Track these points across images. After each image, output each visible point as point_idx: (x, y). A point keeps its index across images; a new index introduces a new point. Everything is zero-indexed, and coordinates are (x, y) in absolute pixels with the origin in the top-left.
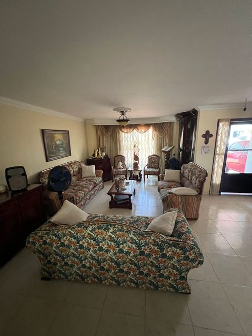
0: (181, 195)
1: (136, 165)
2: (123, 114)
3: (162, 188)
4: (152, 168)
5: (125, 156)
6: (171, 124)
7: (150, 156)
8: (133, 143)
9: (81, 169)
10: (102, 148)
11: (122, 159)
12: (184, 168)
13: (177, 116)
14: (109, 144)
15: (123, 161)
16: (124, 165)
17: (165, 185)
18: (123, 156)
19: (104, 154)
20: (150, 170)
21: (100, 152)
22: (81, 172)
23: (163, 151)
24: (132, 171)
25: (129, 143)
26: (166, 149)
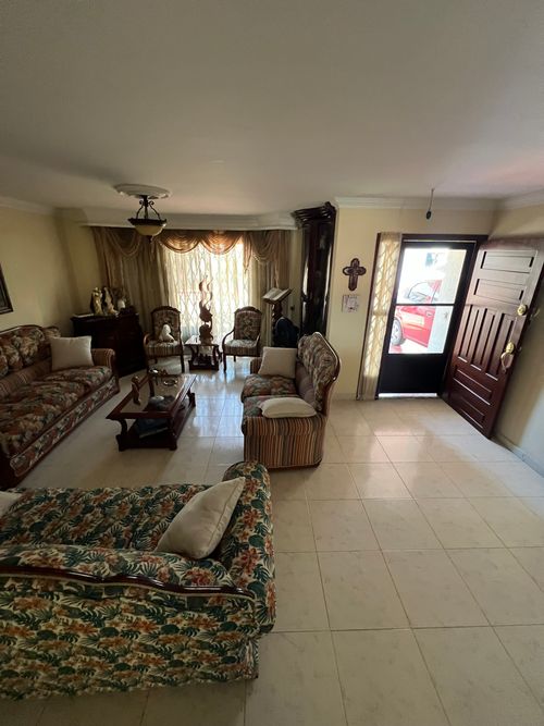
1: (206, 333)
2: (146, 204)
3: (251, 396)
4: (245, 338)
5: (181, 308)
6: (285, 233)
7: (238, 311)
8: (198, 277)
10: (114, 290)
11: (173, 316)
12: (302, 345)
13: (297, 215)
15: (176, 320)
16: (176, 331)
17: (258, 385)
18: (175, 310)
19: (123, 304)
20: (237, 343)
21: (108, 300)
22: (50, 356)
23: (267, 301)
24: (197, 346)
25: (189, 276)
26: (274, 294)
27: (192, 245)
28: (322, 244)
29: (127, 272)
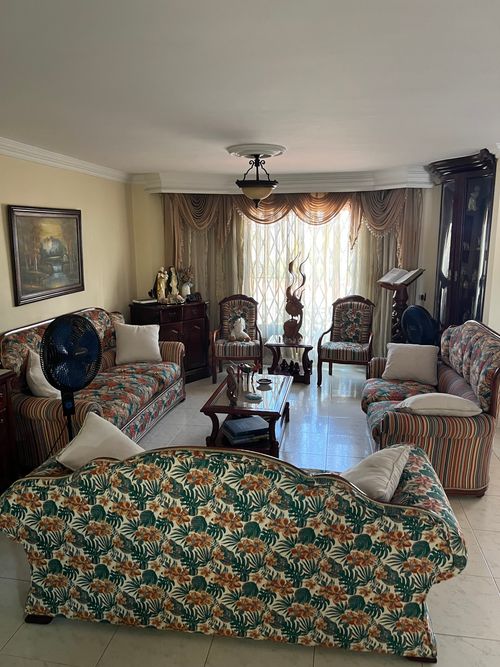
0: (429, 416)
2: (257, 164)
3: (377, 401)
4: (347, 340)
5: (258, 298)
6: (414, 193)
7: (339, 301)
8: (284, 256)
9: (114, 334)
10: (181, 271)
11: (248, 307)
12: (449, 338)
13: (434, 168)
14: (205, 257)
15: (251, 314)
16: (253, 328)
17: (387, 390)
18: (251, 300)
19: (187, 290)
20: (340, 346)
21: (174, 284)
23: (387, 285)
24: (278, 347)
25: (272, 257)
26: (396, 276)
27: (280, 214)
28: (472, 205)
29: (196, 251)
